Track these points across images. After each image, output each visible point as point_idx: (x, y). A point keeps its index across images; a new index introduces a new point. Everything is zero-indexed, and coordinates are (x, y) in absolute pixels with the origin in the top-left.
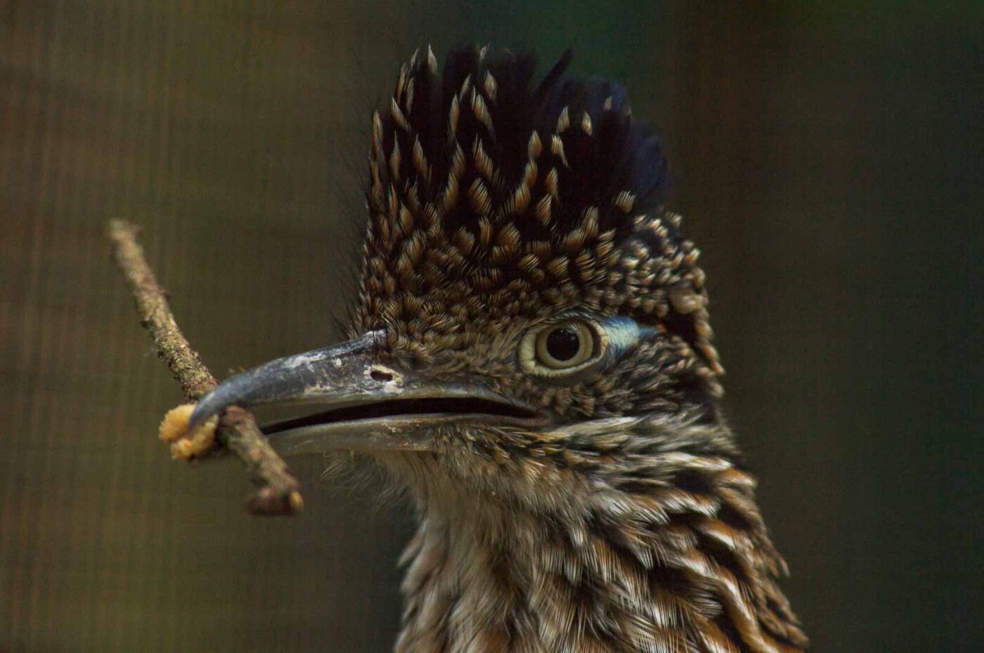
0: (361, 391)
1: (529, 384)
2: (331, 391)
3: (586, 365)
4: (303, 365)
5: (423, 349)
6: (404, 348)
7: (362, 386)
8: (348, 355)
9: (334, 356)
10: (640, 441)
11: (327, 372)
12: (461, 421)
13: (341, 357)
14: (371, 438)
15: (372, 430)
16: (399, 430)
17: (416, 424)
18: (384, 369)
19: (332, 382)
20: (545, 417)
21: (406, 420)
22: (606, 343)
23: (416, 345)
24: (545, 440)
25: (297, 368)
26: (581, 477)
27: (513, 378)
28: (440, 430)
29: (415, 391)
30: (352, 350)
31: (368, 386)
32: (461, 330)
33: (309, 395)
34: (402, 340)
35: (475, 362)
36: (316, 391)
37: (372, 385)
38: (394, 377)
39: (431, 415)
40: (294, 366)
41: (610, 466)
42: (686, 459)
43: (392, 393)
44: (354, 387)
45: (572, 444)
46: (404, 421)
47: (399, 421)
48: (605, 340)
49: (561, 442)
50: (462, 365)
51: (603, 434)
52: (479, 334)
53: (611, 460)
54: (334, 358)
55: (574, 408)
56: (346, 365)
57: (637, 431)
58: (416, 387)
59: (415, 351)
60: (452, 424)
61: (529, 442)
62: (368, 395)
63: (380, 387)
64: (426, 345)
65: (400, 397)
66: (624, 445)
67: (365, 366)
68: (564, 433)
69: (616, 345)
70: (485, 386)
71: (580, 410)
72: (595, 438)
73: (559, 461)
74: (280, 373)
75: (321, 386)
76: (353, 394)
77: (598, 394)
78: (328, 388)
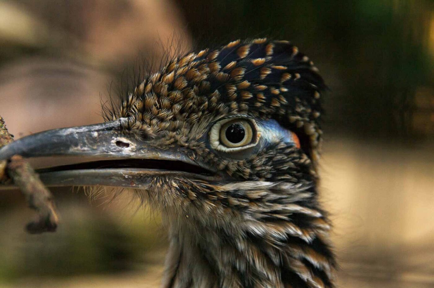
0: (107, 152)
1: (212, 156)
2: (87, 150)
3: (248, 147)
4: (72, 134)
5: (150, 129)
6: (138, 128)
7: (109, 149)
8: (103, 130)
9: (93, 130)
10: (273, 196)
11: (87, 139)
12: (169, 175)
13: (98, 131)
14: (112, 180)
15: (113, 176)
16: (130, 177)
17: (141, 174)
18: (124, 140)
19: (89, 145)
20: (220, 176)
21: (135, 171)
22: (260, 136)
23: (145, 127)
24: (218, 191)
25: (67, 136)
26: (236, 212)
27: (204, 151)
28: (155, 179)
29: (142, 154)
30: (106, 127)
31: (113, 149)
32: (174, 119)
33: (72, 152)
34: (138, 123)
35: (182, 139)
36: (77, 150)
37: (115, 149)
38: (130, 145)
39: (151, 170)
40: (65, 134)
41: (254, 208)
42: (298, 208)
43: (127, 155)
44: (103, 149)
45: (235, 194)
46: (133, 172)
47: (131, 172)
48: (260, 134)
49: (228, 193)
50: (172, 140)
51: (253, 190)
52: (185, 122)
53: (255, 205)
54: (93, 131)
55: (238, 173)
56: (101, 136)
57: (273, 190)
58: (143, 152)
59: (144, 130)
60: (164, 176)
61: (208, 191)
62: (111, 155)
63: (121, 151)
64: (152, 126)
65: (132, 157)
66: (264, 197)
67: (113, 137)
68: (230, 187)
69: (266, 140)
70: (187, 155)
71: (242, 175)
72: (248, 192)
73: (225, 203)
74: (54, 138)
75: (81, 147)
76: (102, 154)
77: (253, 167)
78: (86, 149)
